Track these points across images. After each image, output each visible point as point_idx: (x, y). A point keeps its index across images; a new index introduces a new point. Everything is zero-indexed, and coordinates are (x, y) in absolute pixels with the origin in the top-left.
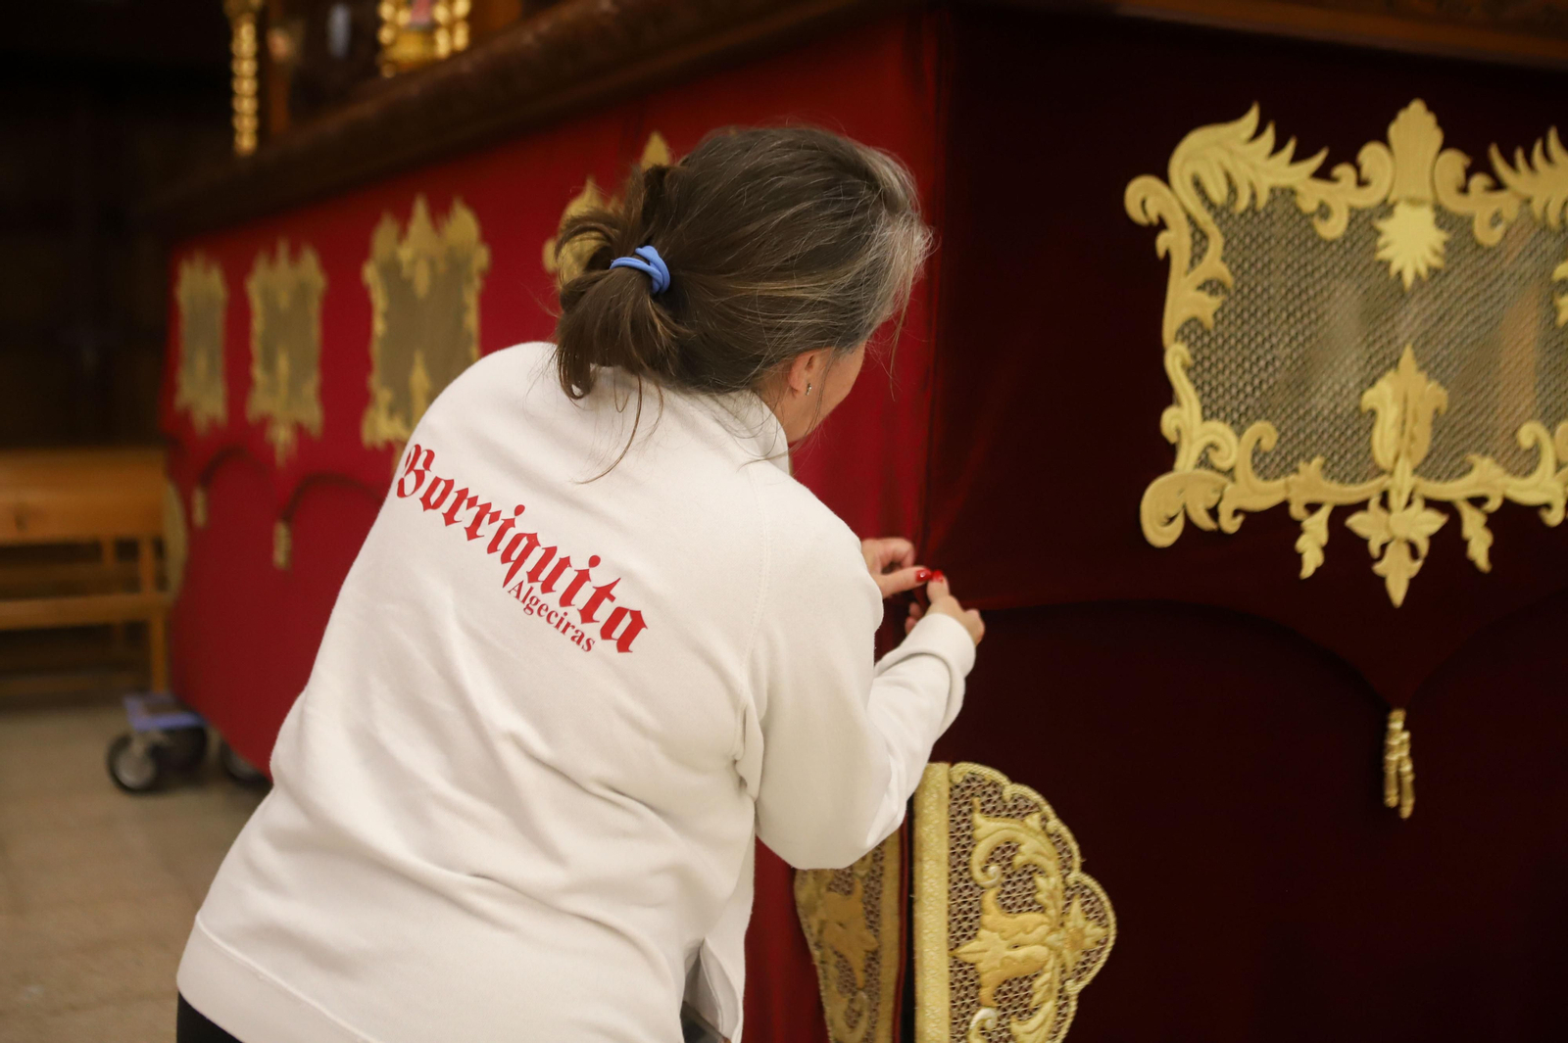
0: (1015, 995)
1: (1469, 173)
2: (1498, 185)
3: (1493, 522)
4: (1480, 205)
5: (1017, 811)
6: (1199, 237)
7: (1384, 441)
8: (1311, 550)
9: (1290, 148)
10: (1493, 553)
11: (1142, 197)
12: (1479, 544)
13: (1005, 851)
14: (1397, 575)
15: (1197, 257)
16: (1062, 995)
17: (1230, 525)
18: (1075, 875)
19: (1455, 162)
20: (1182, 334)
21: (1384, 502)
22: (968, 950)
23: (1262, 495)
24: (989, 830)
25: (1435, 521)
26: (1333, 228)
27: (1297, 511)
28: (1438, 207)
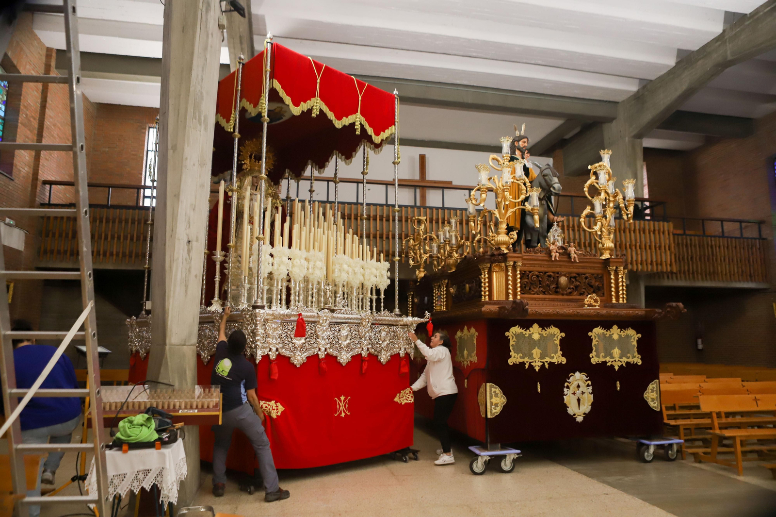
0: (496, 405)
1: (542, 330)
2: (546, 331)
3: (548, 364)
4: (544, 332)
5: (496, 388)
6: (513, 337)
7: (534, 356)
8: (527, 366)
9: (522, 328)
10: (548, 367)
11: (507, 334)
12: (547, 366)
13: (495, 392)
14: (537, 369)
15: (513, 339)
16: (501, 406)
17: (518, 363)
18: (502, 394)
19: (540, 329)
20: (511, 346)
21: (535, 362)
22: (491, 400)
23: (521, 361)
24: (493, 390)
25: (541, 364)
26: (527, 335)
27: (525, 362)
28: (539, 333)
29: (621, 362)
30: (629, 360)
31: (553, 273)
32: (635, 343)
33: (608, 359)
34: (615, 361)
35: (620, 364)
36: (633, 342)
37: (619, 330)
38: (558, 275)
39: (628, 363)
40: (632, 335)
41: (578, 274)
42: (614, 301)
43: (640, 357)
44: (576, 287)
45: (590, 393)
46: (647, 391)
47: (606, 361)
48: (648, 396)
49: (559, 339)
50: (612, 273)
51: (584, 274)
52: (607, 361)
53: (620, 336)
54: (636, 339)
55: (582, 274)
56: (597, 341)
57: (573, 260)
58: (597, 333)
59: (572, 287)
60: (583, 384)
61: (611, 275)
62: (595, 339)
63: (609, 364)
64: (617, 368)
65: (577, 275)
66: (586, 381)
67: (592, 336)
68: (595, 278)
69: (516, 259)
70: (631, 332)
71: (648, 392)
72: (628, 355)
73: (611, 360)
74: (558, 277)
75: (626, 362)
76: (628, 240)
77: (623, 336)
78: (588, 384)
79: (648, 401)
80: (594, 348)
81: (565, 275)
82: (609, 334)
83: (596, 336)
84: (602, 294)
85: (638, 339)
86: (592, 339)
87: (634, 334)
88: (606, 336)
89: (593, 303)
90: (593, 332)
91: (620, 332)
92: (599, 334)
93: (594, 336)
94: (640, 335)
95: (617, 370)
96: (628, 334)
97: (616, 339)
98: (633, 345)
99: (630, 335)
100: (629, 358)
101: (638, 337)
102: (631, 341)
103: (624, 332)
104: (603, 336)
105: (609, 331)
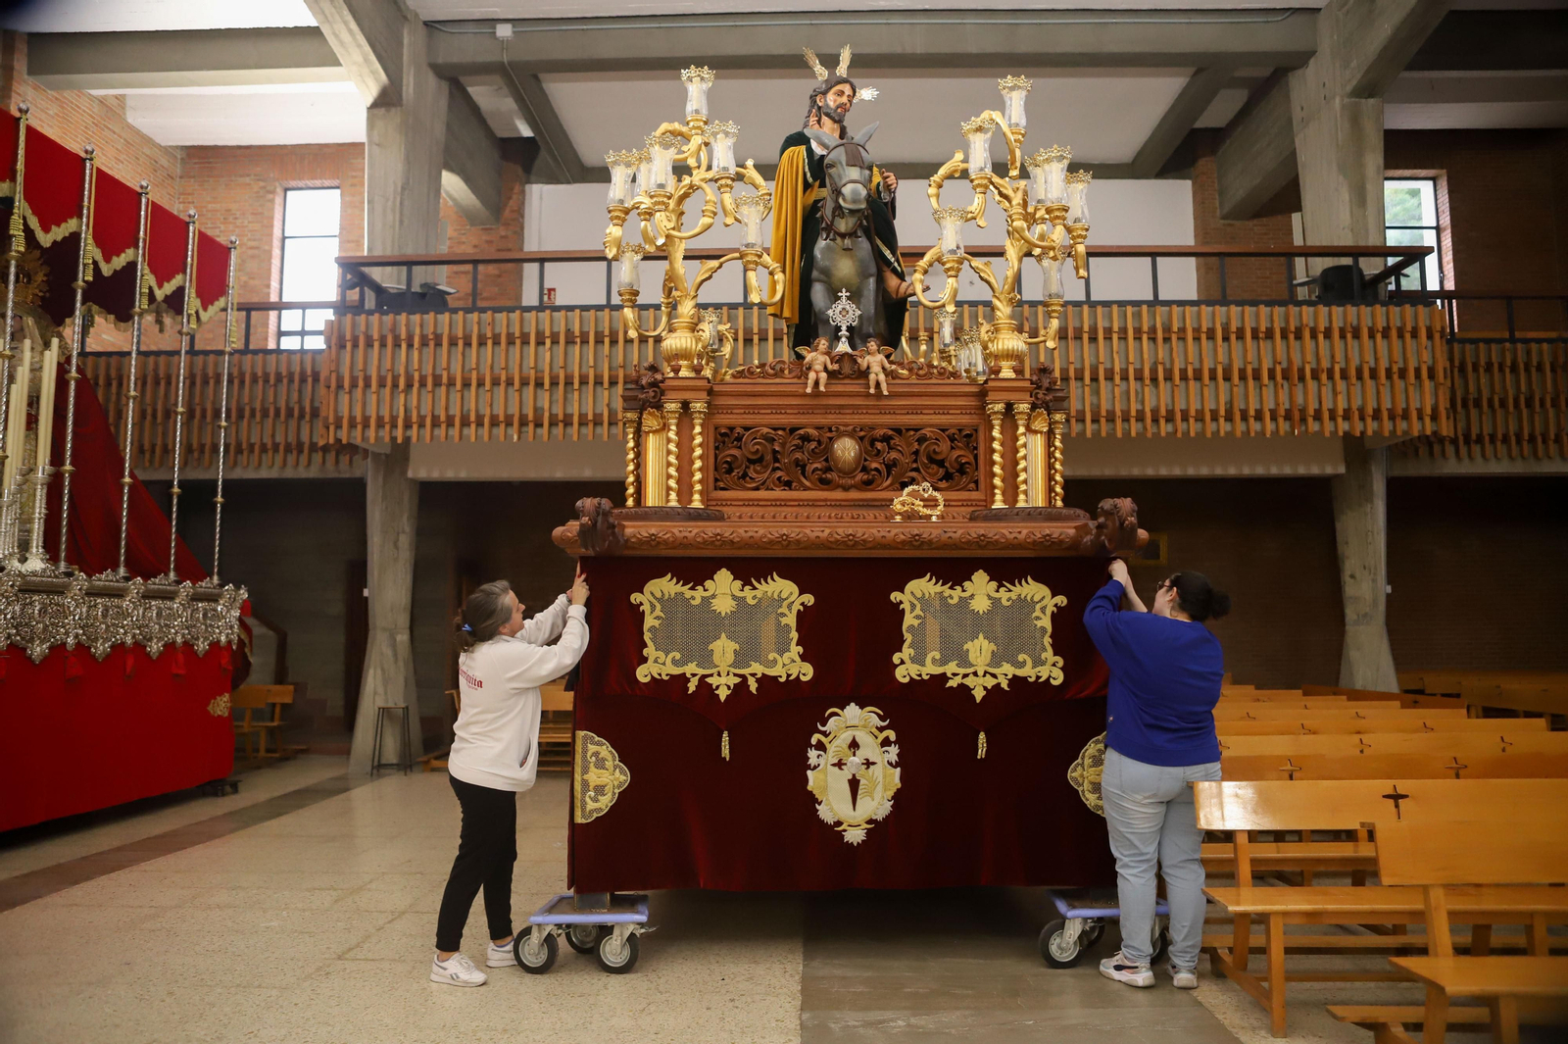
0: (600, 790)
1: (743, 586)
2: (755, 588)
3: (758, 681)
4: (748, 592)
5: (598, 744)
6: (653, 606)
7: (716, 658)
8: (692, 687)
9: (681, 583)
10: (757, 689)
11: (635, 598)
12: (753, 686)
13: (596, 754)
14: (723, 694)
15: (653, 611)
16: (614, 793)
17: (666, 678)
18: (617, 762)
19: (739, 583)
20: (649, 630)
21: (719, 675)
22: (585, 777)
23: (677, 671)
24: (592, 748)
25: (738, 680)
26: (697, 602)
27: (688, 676)
28: (733, 595)
29: (994, 676)
30: (1020, 673)
31: (818, 428)
32: (1046, 622)
33: (951, 668)
34: (975, 674)
35: (990, 682)
36: (1038, 618)
37: (994, 584)
38: (829, 435)
39: (1016, 681)
40: (1036, 599)
41: (898, 431)
42: (999, 504)
43: (1061, 663)
44: (890, 466)
45: (890, 764)
46: (1079, 760)
47: (945, 673)
48: (1082, 776)
49: (794, 612)
50: (996, 422)
51: (916, 430)
52: (949, 675)
53: (995, 602)
54: (1050, 609)
55: (908, 430)
56: (917, 617)
57: (872, 391)
58: (919, 595)
59: (874, 465)
60: (870, 739)
61: (992, 427)
62: (912, 611)
63: (953, 683)
64: (979, 694)
65: (891, 433)
66: (881, 729)
67: (901, 602)
68: (952, 439)
69: (687, 395)
70: (1033, 590)
71: (1082, 765)
72: (1021, 657)
73: (962, 671)
74: (831, 439)
75: (1010, 677)
76: (1310, 357)
77: (1006, 603)
78: (887, 738)
79: (1080, 789)
80: (908, 637)
81: (851, 435)
82: (960, 597)
83: (916, 602)
84: (972, 485)
85: (1055, 609)
86: (903, 609)
87: (1044, 597)
88: (950, 601)
89: (921, 509)
90: (903, 593)
91: (997, 591)
92: (927, 596)
93: (909, 604)
94: (1061, 600)
95: (978, 699)
96: (1022, 597)
97: (981, 612)
98: (1038, 626)
99: (1029, 598)
100: (1022, 665)
101: (1056, 605)
102: (1034, 615)
103: (1010, 591)
104: (938, 602)
105: (958, 588)
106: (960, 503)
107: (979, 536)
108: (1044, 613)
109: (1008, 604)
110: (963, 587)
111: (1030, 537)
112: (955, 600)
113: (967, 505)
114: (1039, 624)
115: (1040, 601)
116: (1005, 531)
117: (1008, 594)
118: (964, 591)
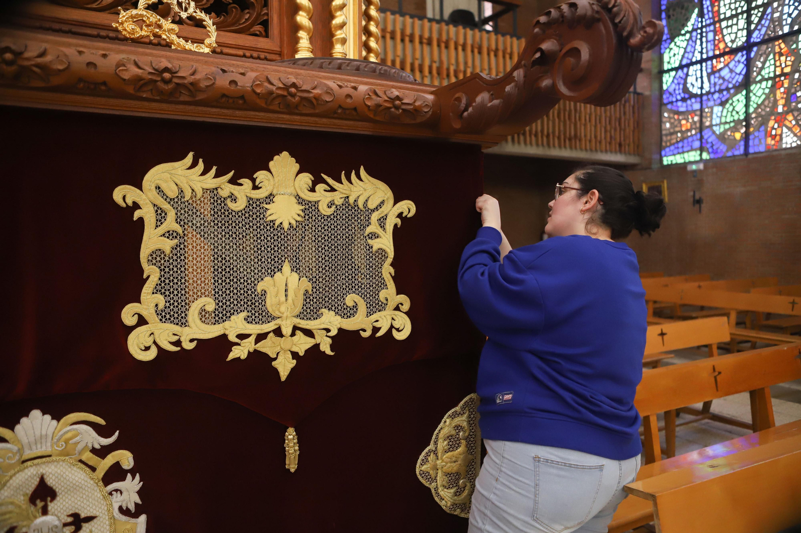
29: (309, 333)
30: (350, 324)
32: (385, 242)
33: (235, 326)
34: (278, 332)
35: (302, 344)
36: (374, 236)
37: (306, 178)
39: (343, 338)
40: (372, 205)
42: (304, 50)
43: (406, 307)
45: (124, 511)
46: (431, 446)
47: (224, 337)
48: (436, 468)
52: (232, 338)
54: (392, 221)
56: (170, 234)
58: (172, 192)
60: (80, 475)
62: (160, 221)
63: (239, 352)
64: (284, 366)
66: (102, 452)
67: (136, 206)
70: (366, 189)
71: (435, 452)
72: (350, 299)
73: (255, 329)
75: (334, 332)
77: (325, 210)
78: (117, 465)
79: (432, 486)
80: (152, 273)
82: (250, 199)
83: (166, 206)
84: (258, 28)
85: (399, 221)
86: (141, 220)
87: (383, 202)
88: (231, 205)
89: (174, 37)
90: (140, 188)
91: (313, 190)
92: (188, 195)
93: (152, 210)
94: (408, 207)
95: (284, 374)
96: (351, 200)
97: (286, 226)
98: (375, 249)
99: (360, 203)
100: (350, 312)
101: (400, 215)
102: (369, 230)
103: (333, 190)
104: (208, 207)
105: (247, 183)
106: (240, 52)
107: (286, 87)
108: (383, 226)
109: (329, 212)
110: (254, 181)
111: (370, 98)
112: (240, 205)
113: (252, 57)
114: (376, 244)
115: (377, 209)
116: (331, 84)
117: (330, 196)
118: (255, 187)
